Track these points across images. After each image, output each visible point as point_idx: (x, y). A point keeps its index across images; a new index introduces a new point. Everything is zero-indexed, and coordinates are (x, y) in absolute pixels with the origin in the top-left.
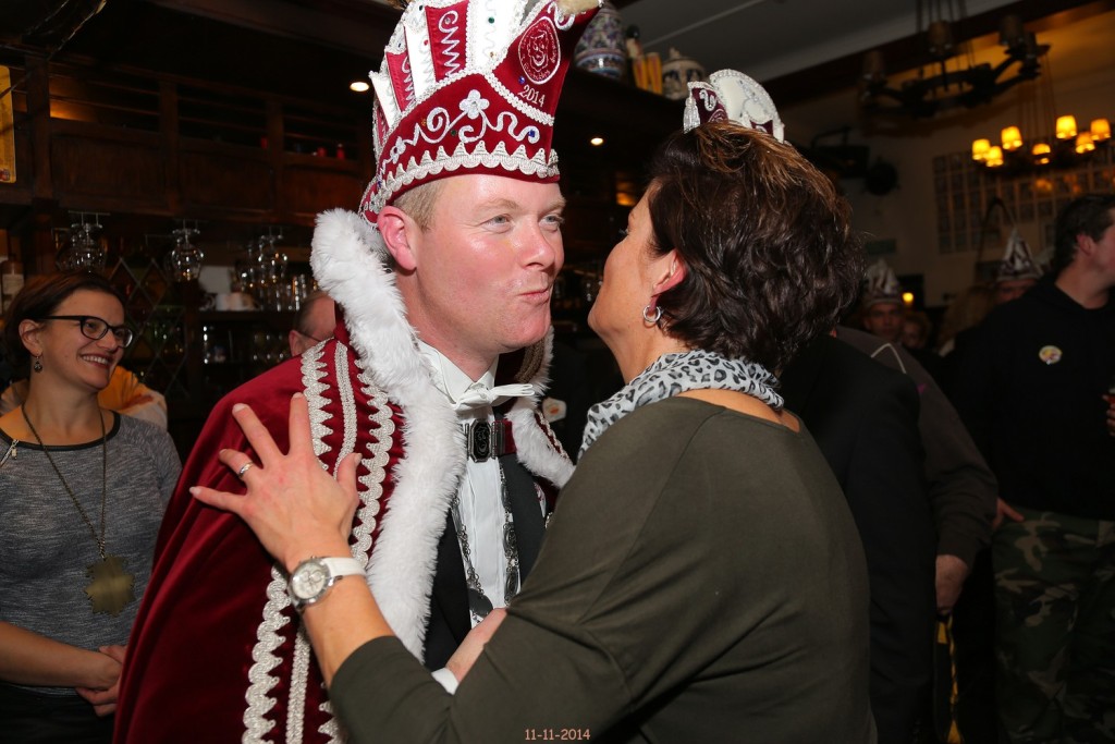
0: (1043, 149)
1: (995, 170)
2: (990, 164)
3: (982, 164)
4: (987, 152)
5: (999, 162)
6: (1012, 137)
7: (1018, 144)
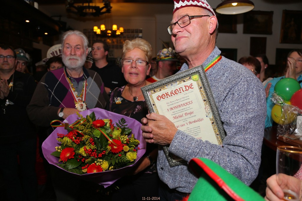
0: (109, 32)
1: (98, 35)
2: (97, 33)
3: (96, 33)
4: (97, 30)
5: (100, 33)
6: (103, 27)
7: (104, 29)
